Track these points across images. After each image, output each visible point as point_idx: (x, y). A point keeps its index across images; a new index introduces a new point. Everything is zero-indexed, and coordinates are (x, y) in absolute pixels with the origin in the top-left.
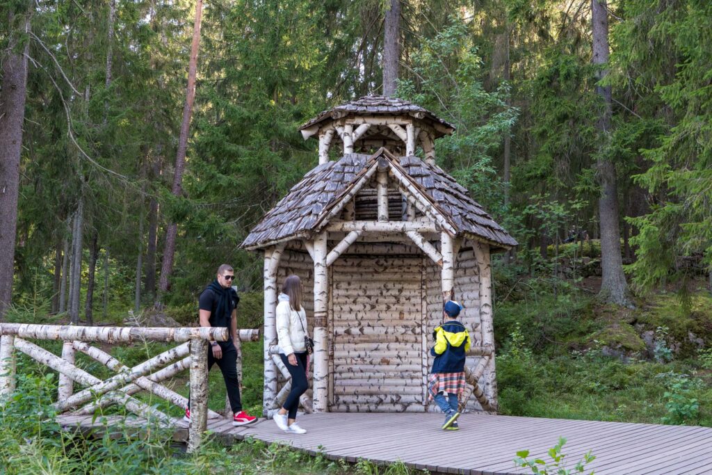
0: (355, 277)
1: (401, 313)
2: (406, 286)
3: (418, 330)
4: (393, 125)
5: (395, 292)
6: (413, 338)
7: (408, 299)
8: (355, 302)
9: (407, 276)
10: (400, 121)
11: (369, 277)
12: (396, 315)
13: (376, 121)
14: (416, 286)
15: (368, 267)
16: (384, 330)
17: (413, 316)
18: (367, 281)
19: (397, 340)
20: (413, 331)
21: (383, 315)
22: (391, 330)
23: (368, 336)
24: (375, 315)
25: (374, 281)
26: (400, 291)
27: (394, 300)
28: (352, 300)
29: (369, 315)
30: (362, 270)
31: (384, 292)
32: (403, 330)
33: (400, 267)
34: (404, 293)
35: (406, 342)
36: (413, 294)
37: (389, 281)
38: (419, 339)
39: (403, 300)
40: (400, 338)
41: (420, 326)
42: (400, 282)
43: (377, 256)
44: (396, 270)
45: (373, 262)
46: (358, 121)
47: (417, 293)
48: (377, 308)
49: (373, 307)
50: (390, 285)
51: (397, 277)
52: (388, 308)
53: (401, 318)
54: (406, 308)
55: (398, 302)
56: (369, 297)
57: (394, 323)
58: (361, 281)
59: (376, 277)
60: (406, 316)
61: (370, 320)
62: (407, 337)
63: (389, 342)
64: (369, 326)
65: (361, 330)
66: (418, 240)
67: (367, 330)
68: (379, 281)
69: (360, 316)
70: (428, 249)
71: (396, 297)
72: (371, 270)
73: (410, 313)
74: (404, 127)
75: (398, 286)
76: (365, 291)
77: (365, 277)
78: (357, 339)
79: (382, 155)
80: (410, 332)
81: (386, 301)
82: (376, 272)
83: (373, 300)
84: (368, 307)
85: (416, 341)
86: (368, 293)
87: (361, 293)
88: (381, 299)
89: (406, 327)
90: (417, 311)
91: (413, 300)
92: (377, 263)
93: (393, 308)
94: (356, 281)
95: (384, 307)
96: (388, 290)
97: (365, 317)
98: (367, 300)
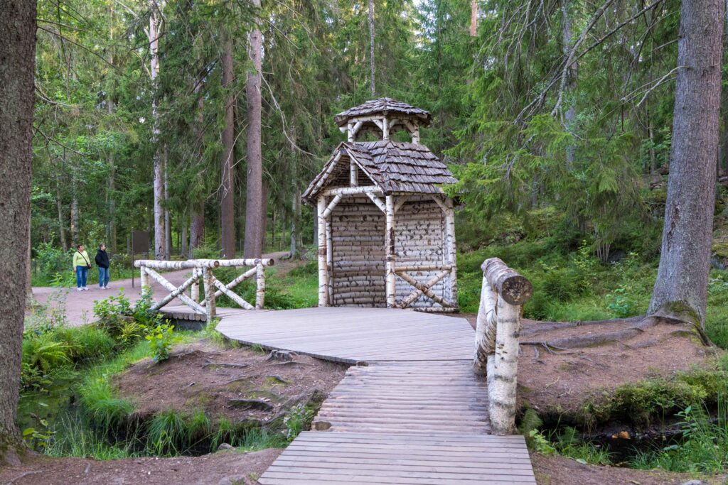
0: (401, 218)
1: (429, 241)
2: (432, 222)
3: (440, 252)
4: (375, 120)
5: (425, 227)
6: (436, 258)
7: (433, 231)
8: (401, 234)
9: (431, 216)
10: (378, 117)
11: (408, 217)
12: (426, 242)
13: (365, 119)
14: (438, 222)
15: (409, 210)
16: (418, 252)
17: (436, 242)
18: (409, 220)
19: (427, 259)
20: (437, 252)
21: (418, 243)
22: (423, 252)
23: (409, 257)
24: (412, 243)
25: (413, 220)
26: (428, 225)
27: (424, 232)
28: (399, 233)
29: (409, 243)
30: (405, 213)
31: (418, 227)
32: (430, 252)
33: (428, 209)
34: (430, 227)
35: (433, 260)
36: (436, 227)
37: (422, 219)
38: (440, 258)
39: (430, 232)
40: (429, 257)
41: (441, 249)
42: (428, 219)
43: (414, 202)
44: (425, 211)
45: (411, 207)
46: (355, 120)
47: (438, 227)
48: (415, 238)
49: (412, 237)
50: (422, 222)
51: (426, 216)
52: (421, 237)
53: (429, 244)
54: (432, 237)
55: (427, 233)
56: (410, 231)
57: (425, 247)
58: (404, 220)
59: (413, 217)
60: (432, 242)
61: (410, 246)
62: (433, 257)
63: (423, 260)
64: (410, 250)
65: (405, 253)
66: (372, 197)
67: (408, 253)
68: (416, 219)
69: (404, 244)
70: (378, 202)
71: (426, 230)
72: (410, 212)
73: (435, 240)
74: (381, 120)
75: (427, 222)
76: (407, 227)
77: (406, 217)
78: (402, 259)
79: (341, 146)
80: (435, 254)
81: (420, 233)
82: (414, 214)
83: (412, 232)
84: (409, 237)
85: (439, 260)
86: (409, 228)
87: (404, 228)
88: (417, 232)
89: (432, 250)
90: (440, 239)
91: (436, 232)
92: (414, 207)
93: (424, 237)
94: (401, 220)
95: (418, 237)
96: (421, 225)
97: (407, 244)
98: (408, 233)
